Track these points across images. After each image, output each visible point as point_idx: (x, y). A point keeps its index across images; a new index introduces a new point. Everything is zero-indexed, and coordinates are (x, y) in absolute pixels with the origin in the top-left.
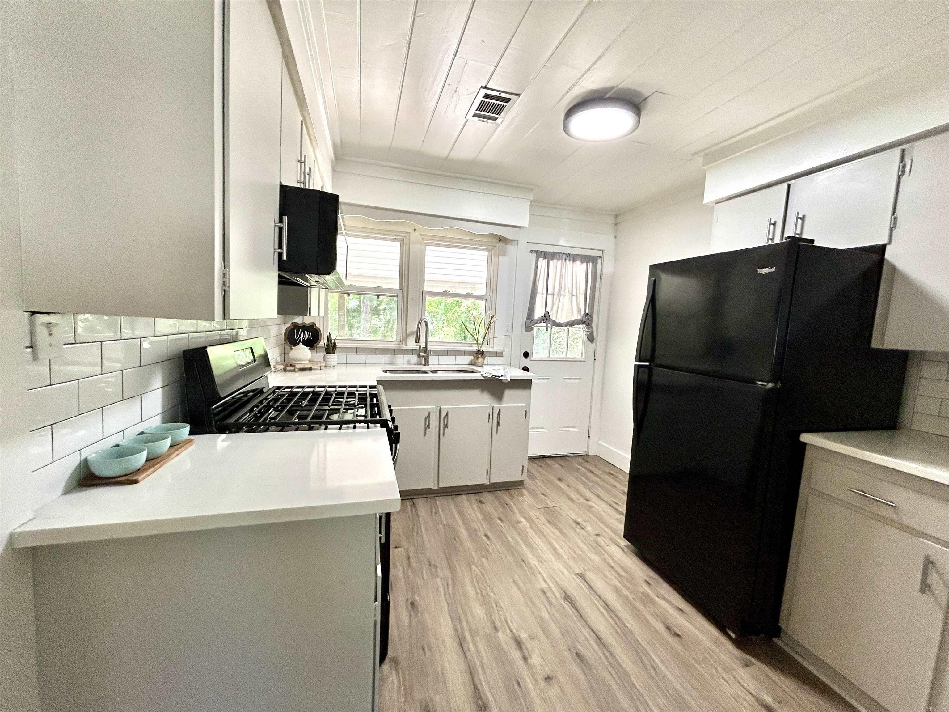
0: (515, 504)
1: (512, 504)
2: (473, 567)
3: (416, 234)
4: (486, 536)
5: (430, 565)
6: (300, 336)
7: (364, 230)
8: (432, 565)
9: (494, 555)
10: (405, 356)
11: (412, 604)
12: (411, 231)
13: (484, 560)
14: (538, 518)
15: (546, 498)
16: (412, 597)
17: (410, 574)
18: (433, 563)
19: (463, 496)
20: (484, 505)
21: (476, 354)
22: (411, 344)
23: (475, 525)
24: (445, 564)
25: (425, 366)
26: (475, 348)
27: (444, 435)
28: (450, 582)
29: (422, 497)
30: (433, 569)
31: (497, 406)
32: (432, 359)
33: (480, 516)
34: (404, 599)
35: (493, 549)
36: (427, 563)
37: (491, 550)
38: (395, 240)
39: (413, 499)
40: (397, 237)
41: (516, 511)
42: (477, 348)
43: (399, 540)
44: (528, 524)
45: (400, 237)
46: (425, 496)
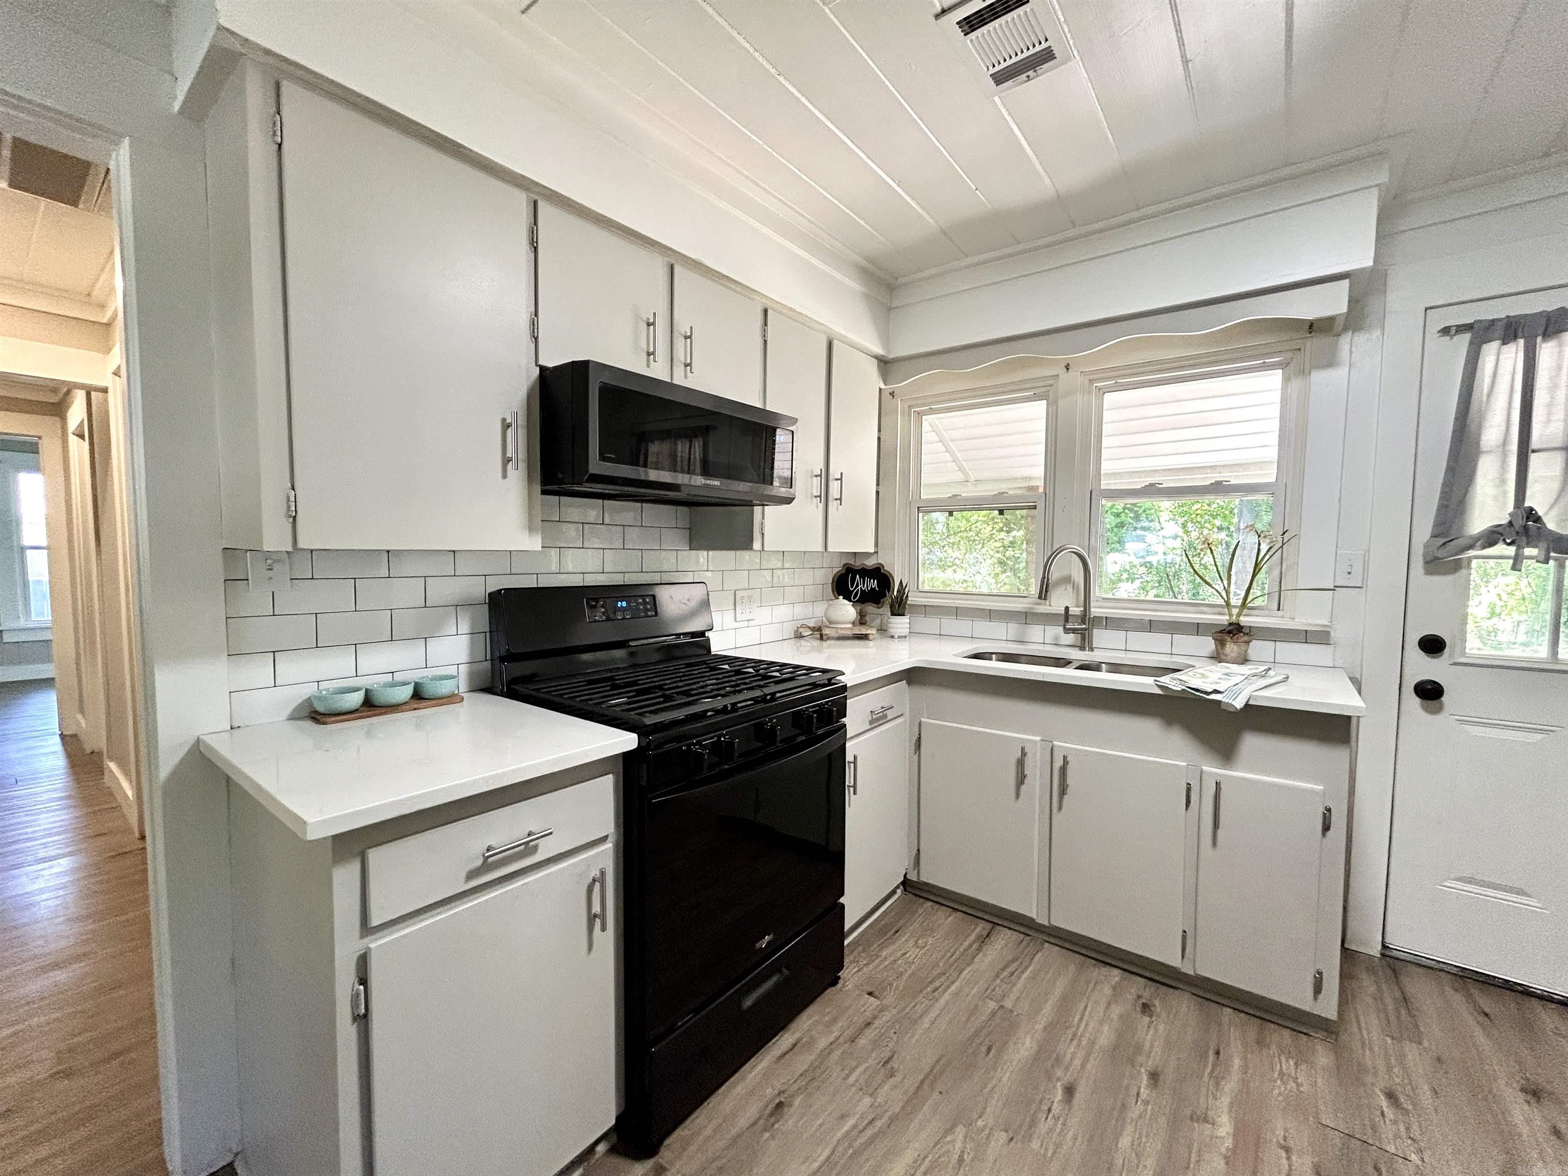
0: (1245, 1069)
1: (1237, 1062)
2: (960, 1130)
3: (1074, 374)
4: (1070, 1091)
5: (887, 1062)
6: (857, 586)
7: (972, 392)
8: (889, 1066)
9: (1035, 1145)
10: (1047, 627)
11: (780, 1105)
12: (1061, 371)
13: (1003, 1137)
14: (1288, 1150)
15: (1390, 1113)
16: (793, 1096)
17: (837, 1053)
18: (894, 1064)
19: (1116, 972)
20: (1147, 1019)
21: (1221, 632)
22: (1060, 601)
23: (1069, 1050)
24: (911, 1083)
25: (1081, 652)
26: (1224, 619)
27: (1060, 808)
28: (879, 1123)
29: (1017, 928)
30: (881, 1076)
31: (1213, 770)
32: (1100, 636)
33: (1106, 1037)
34: (778, 1086)
35: (1051, 1130)
36: (887, 1054)
37: (1043, 1127)
38: (1036, 398)
39: (998, 924)
40: (1037, 391)
41: (1230, 1086)
42: (1228, 618)
43: (891, 985)
44: (1229, 1143)
45: (1043, 389)
46: (1022, 929)
